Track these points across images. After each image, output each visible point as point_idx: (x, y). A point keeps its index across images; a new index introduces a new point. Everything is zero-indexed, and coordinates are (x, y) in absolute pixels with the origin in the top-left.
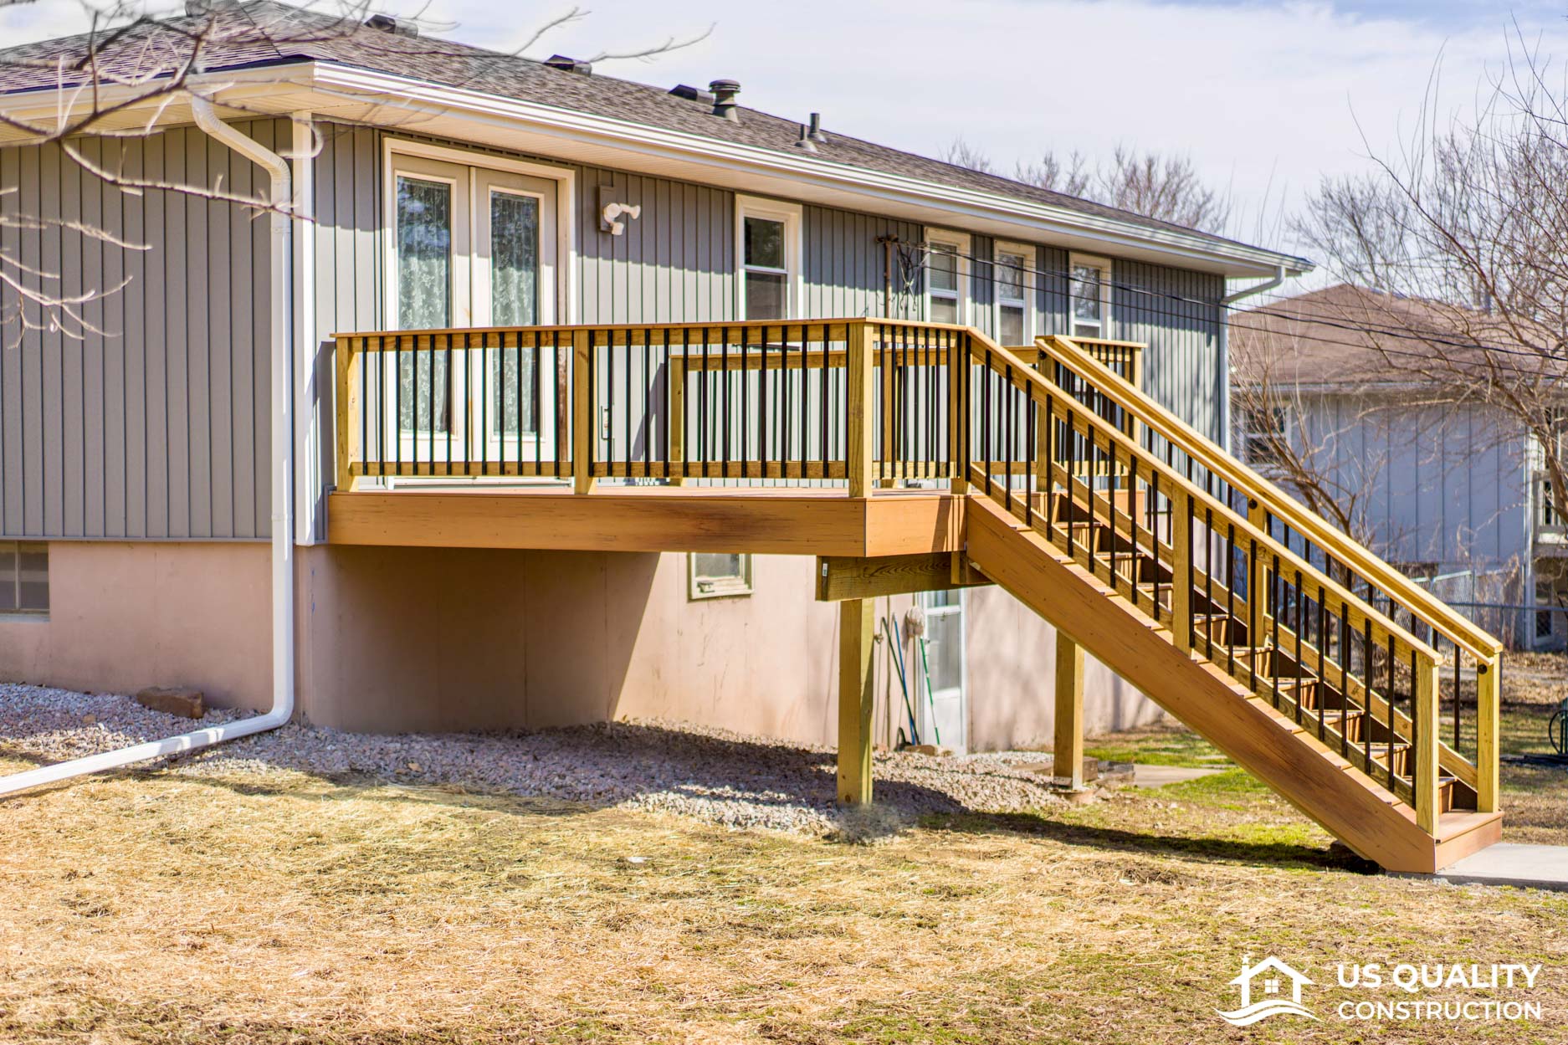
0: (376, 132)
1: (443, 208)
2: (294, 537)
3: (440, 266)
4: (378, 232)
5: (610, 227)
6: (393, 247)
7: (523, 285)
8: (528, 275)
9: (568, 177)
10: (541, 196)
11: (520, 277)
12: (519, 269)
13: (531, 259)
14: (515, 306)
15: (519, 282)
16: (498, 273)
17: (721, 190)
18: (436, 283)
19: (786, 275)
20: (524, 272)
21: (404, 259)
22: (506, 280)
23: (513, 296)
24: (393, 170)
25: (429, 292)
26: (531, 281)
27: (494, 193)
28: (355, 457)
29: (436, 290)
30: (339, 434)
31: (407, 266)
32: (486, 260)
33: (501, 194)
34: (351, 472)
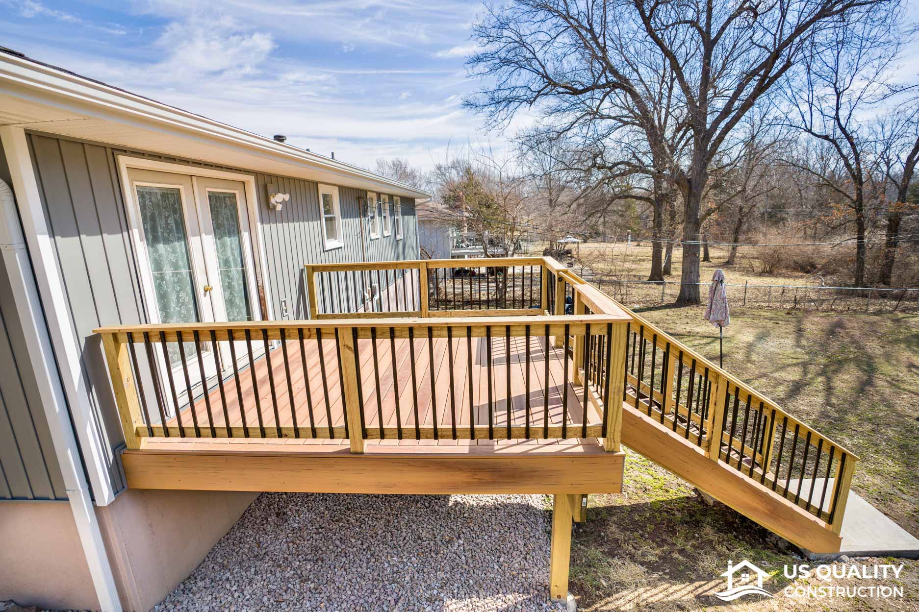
0: (109, 152)
1: (177, 206)
2: (93, 500)
3: (180, 246)
4: (125, 234)
5: (275, 207)
6: (141, 240)
7: (234, 246)
8: (235, 239)
9: (251, 180)
10: (236, 192)
11: (231, 241)
12: (230, 237)
13: (236, 229)
14: (231, 259)
15: (231, 244)
16: (218, 242)
17: (313, 182)
18: (180, 258)
19: (335, 217)
20: (233, 238)
21: (153, 246)
22: (224, 246)
23: (229, 254)
24: (131, 181)
25: (175, 266)
26: (237, 242)
27: (209, 192)
28: (138, 422)
29: (180, 263)
30: (120, 408)
31: (156, 251)
32: (211, 236)
33: (213, 193)
34: (138, 434)
